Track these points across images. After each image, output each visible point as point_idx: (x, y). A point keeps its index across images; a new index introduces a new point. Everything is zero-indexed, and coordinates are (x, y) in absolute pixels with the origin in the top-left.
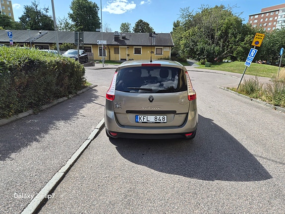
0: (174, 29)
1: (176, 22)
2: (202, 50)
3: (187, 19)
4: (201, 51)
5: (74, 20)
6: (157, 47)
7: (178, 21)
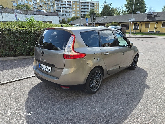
5: (127, 8)
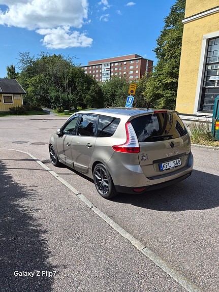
0: (8, 74)
1: (10, 67)
2: (57, 98)
3: (29, 65)
4: (55, 99)
6: (5, 95)
7: (12, 67)
